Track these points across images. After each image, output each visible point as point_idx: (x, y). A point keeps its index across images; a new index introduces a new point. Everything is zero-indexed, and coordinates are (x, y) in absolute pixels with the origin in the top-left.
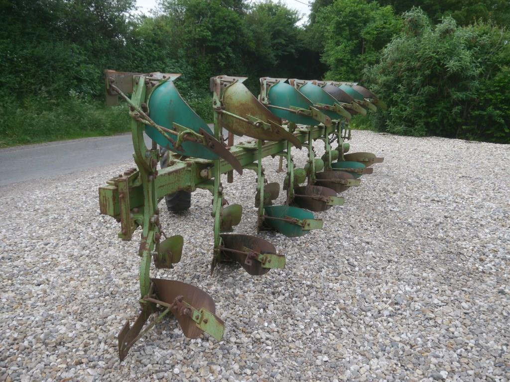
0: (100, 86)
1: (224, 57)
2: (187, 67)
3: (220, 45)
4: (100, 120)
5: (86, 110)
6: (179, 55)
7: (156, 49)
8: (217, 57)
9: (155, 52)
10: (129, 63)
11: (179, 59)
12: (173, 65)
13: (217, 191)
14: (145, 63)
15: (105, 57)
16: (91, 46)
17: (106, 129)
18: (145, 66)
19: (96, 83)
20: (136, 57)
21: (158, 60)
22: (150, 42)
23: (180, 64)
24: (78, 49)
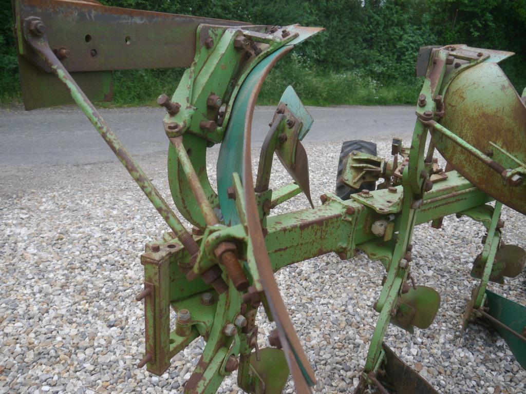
0: (326, 51)
1: (481, 25)
2: (430, 36)
3: (478, 10)
4: (317, 88)
5: (305, 76)
6: (424, 21)
7: (397, 12)
8: (472, 25)
9: (395, 15)
10: (363, 27)
11: (422, 26)
12: (413, 33)
13: (396, 265)
14: (381, 28)
15: (337, 19)
16: (325, 6)
17: (322, 99)
18: (380, 32)
19: (322, 47)
20: (372, 20)
21: (396, 25)
22: (391, 4)
23: (422, 31)
24: (310, 8)
